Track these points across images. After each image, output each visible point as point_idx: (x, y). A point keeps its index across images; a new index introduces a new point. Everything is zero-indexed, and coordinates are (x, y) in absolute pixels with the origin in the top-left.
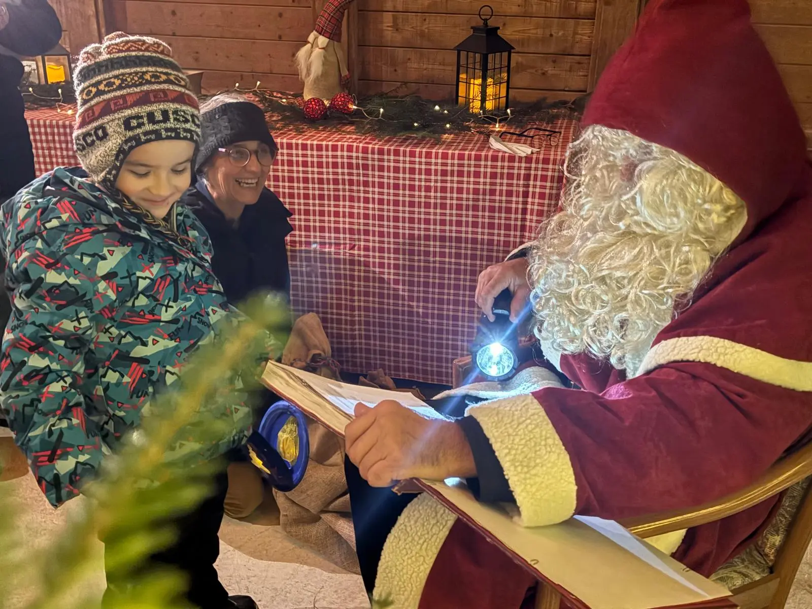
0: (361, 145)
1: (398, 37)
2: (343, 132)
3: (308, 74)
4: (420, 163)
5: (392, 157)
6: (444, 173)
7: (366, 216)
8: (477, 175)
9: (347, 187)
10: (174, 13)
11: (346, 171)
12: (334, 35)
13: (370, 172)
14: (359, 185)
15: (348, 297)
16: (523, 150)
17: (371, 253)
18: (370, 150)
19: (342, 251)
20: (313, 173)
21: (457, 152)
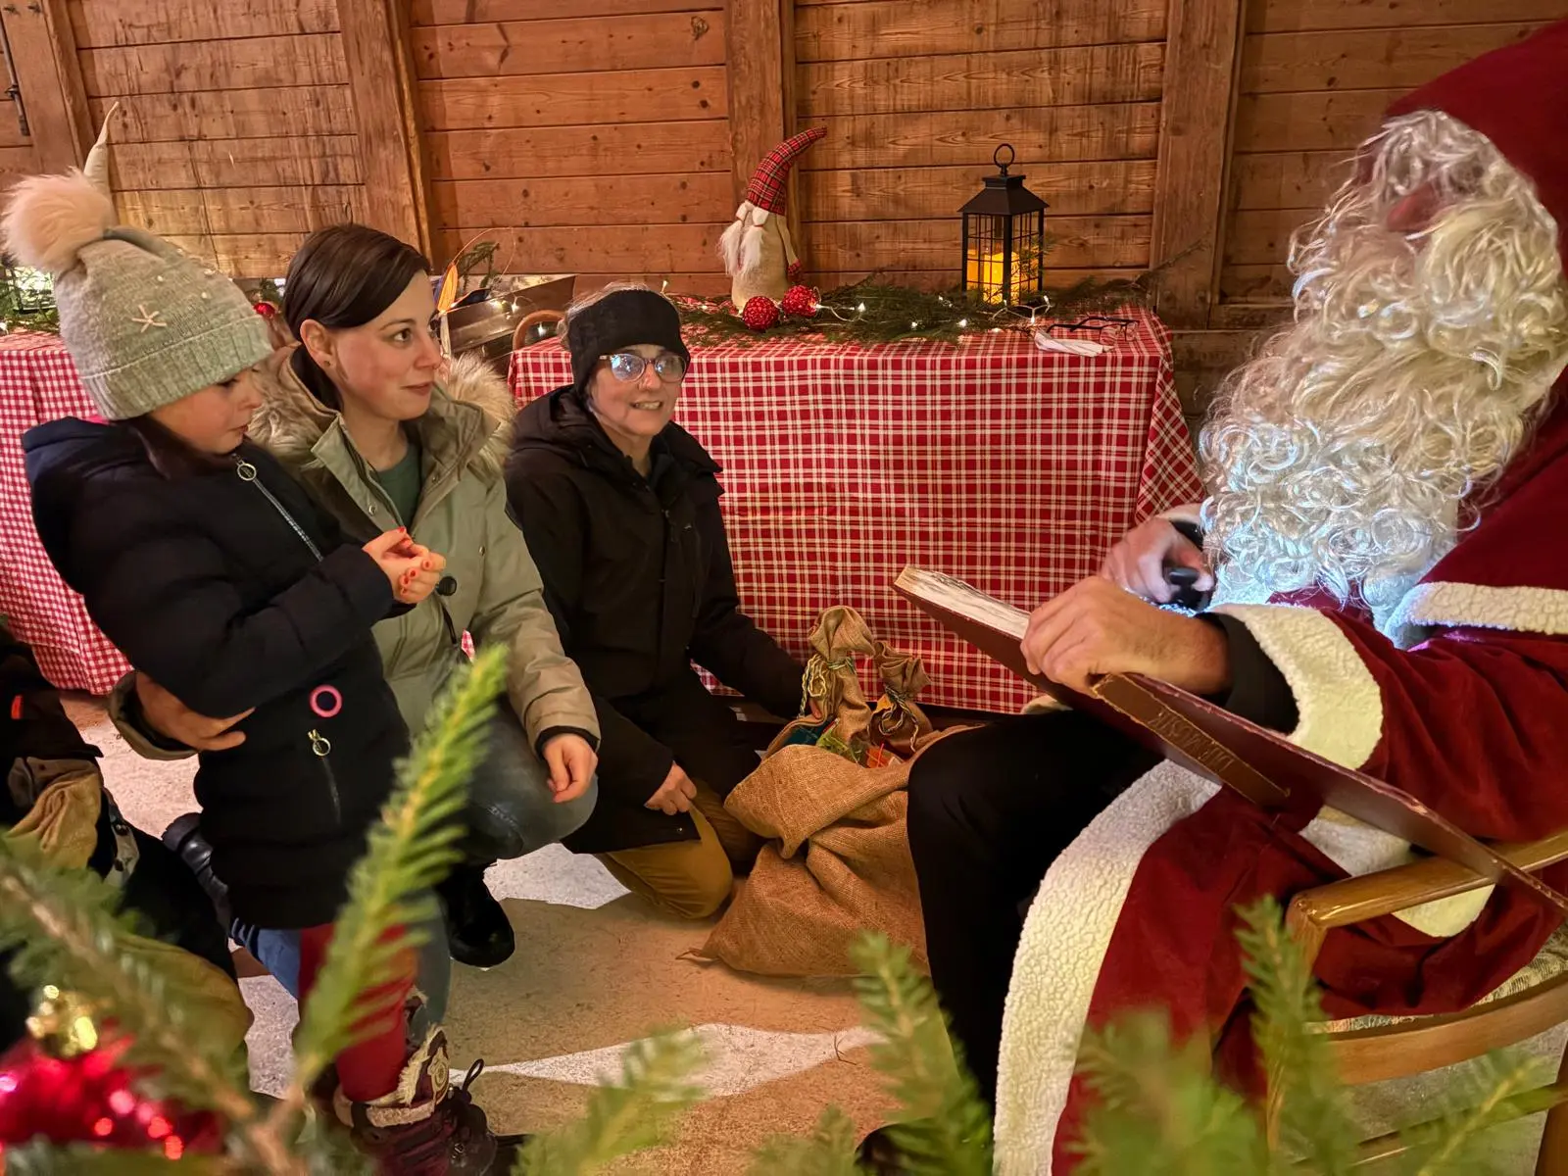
0: (842, 357)
1: (861, 208)
2: (809, 341)
3: (739, 264)
4: (933, 377)
5: (890, 372)
6: (970, 390)
7: (852, 464)
8: (1021, 389)
9: (822, 421)
10: (526, 194)
11: (820, 397)
12: (775, 204)
13: (857, 397)
14: (839, 417)
15: (828, 587)
16: (1089, 348)
17: (861, 518)
18: (856, 363)
19: (816, 518)
20: (770, 404)
21: (988, 358)
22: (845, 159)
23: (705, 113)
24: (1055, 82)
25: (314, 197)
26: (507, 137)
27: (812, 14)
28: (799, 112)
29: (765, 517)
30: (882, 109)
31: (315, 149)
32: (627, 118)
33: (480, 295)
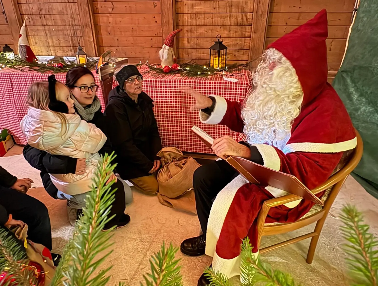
0: (183, 80)
1: (189, 45)
2: (177, 76)
3: (163, 58)
4: (202, 85)
5: (193, 84)
6: (210, 88)
7: (185, 103)
9: (179, 94)
10: (118, 40)
11: (179, 88)
12: (171, 46)
14: (183, 93)
15: (180, 128)
16: (234, 80)
17: (187, 114)
18: (186, 82)
19: (178, 114)
20: (168, 89)
21: (214, 82)
22: (186, 35)
23: (156, 24)
24: (230, 20)
25: (72, 38)
26: (114, 27)
27: (179, 3)
28: (176, 25)
29: (167, 113)
30: (194, 24)
31: (72, 28)
32: (139, 24)
33: (107, 64)
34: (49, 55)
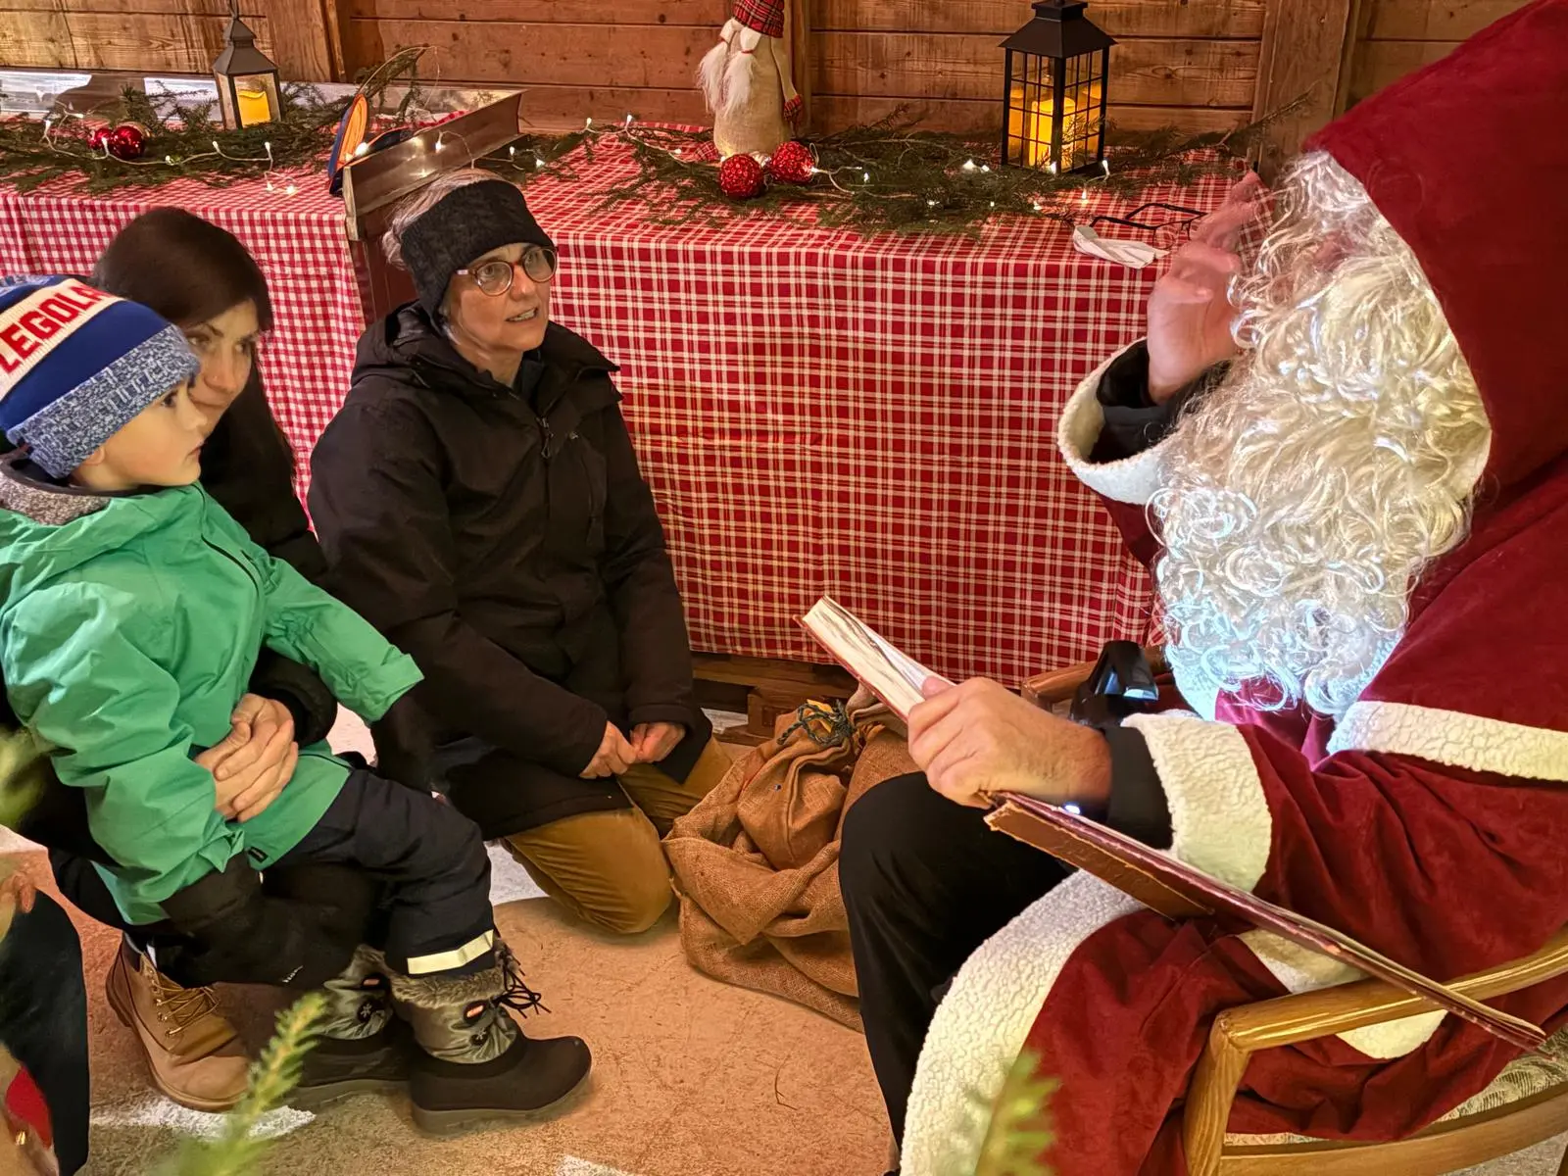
0: (832, 251)
1: (888, 12)
2: (796, 220)
3: (723, 99)
4: (943, 283)
5: (890, 274)
6: (988, 302)
7: (842, 383)
8: (1051, 303)
9: (806, 330)
11: (804, 300)
12: (769, 27)
13: (849, 303)
14: (828, 325)
15: (810, 529)
16: (1137, 254)
17: (852, 450)
18: (849, 261)
19: (797, 447)
20: (743, 305)
21: (1012, 262)
29: (735, 443)
34: (61, 68)
